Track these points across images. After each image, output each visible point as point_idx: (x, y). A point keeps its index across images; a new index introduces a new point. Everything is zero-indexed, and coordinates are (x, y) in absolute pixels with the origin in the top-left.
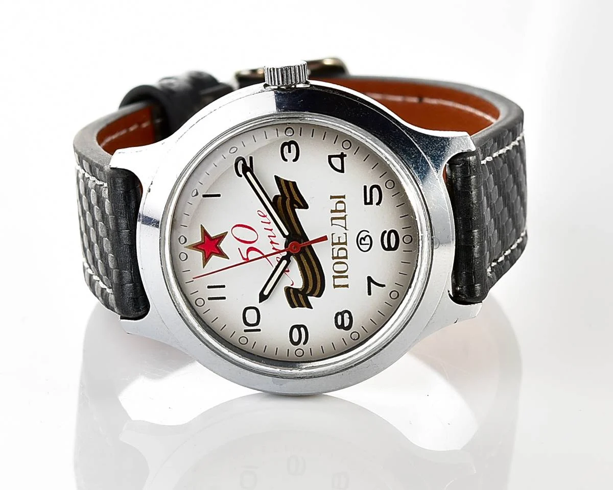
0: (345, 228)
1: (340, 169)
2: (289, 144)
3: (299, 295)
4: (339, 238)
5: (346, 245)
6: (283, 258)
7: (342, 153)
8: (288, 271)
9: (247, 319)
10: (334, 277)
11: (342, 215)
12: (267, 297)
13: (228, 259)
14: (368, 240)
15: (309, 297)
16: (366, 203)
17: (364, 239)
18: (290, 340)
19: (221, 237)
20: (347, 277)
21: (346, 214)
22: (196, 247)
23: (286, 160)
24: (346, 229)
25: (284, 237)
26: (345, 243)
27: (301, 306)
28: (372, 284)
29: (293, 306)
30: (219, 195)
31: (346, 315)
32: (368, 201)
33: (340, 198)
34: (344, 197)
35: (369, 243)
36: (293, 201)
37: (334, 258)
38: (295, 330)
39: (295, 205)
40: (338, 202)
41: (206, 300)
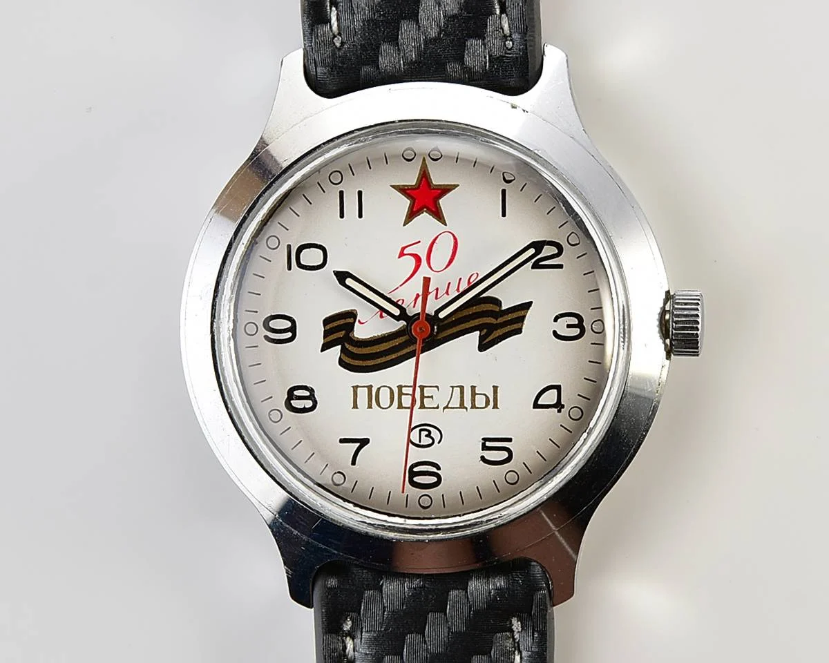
0: (447, 407)
1: (540, 403)
2: (580, 325)
3: (343, 332)
4: (432, 397)
5: (420, 408)
6: (402, 310)
7: (563, 406)
8: (381, 317)
9: (308, 250)
10: (370, 387)
11: (468, 403)
12: (342, 283)
13: (404, 225)
14: (426, 441)
15: (339, 347)
16: (485, 440)
17: (429, 435)
18: (271, 316)
19: (438, 215)
20: (370, 407)
21: (469, 408)
22: (424, 176)
23: (556, 319)
24: (444, 408)
25: (435, 312)
26: (422, 406)
27: (326, 334)
28: (358, 444)
29: (326, 322)
30: (504, 215)
31: (309, 404)
32: (488, 444)
33: (493, 401)
34: (495, 406)
35: (422, 443)
36: (491, 328)
37: (400, 387)
38: (288, 324)
39: (485, 331)
40: (487, 398)
41: (340, 187)
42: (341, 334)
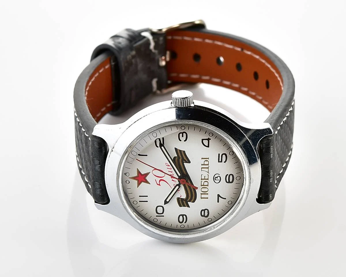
0: (208, 172)
1: (207, 145)
2: (183, 133)
3: (184, 201)
4: (205, 176)
6: (177, 185)
7: (209, 138)
8: (179, 190)
9: (158, 211)
10: (201, 194)
11: (207, 166)
12: (168, 202)
13: (150, 184)
14: (219, 178)
15: (189, 203)
16: (219, 162)
17: (217, 178)
18: (178, 221)
19: (147, 174)
20: (208, 194)
21: (209, 166)
22: (134, 178)
23: (181, 141)
24: (208, 173)
25: (178, 176)
26: (208, 179)
27: (184, 206)
28: (219, 197)
29: (180, 206)
30: (147, 155)
31: (206, 211)
32: (220, 161)
33: (206, 159)
34: (208, 159)
35: (220, 179)
36: (183, 159)
37: (201, 185)
38: (181, 217)
39: (184, 161)
40: (205, 161)
41: (138, 202)
42: (184, 202)
